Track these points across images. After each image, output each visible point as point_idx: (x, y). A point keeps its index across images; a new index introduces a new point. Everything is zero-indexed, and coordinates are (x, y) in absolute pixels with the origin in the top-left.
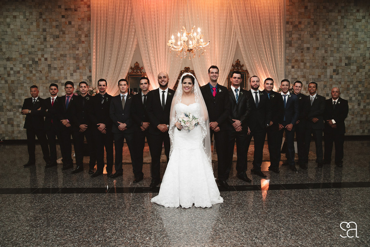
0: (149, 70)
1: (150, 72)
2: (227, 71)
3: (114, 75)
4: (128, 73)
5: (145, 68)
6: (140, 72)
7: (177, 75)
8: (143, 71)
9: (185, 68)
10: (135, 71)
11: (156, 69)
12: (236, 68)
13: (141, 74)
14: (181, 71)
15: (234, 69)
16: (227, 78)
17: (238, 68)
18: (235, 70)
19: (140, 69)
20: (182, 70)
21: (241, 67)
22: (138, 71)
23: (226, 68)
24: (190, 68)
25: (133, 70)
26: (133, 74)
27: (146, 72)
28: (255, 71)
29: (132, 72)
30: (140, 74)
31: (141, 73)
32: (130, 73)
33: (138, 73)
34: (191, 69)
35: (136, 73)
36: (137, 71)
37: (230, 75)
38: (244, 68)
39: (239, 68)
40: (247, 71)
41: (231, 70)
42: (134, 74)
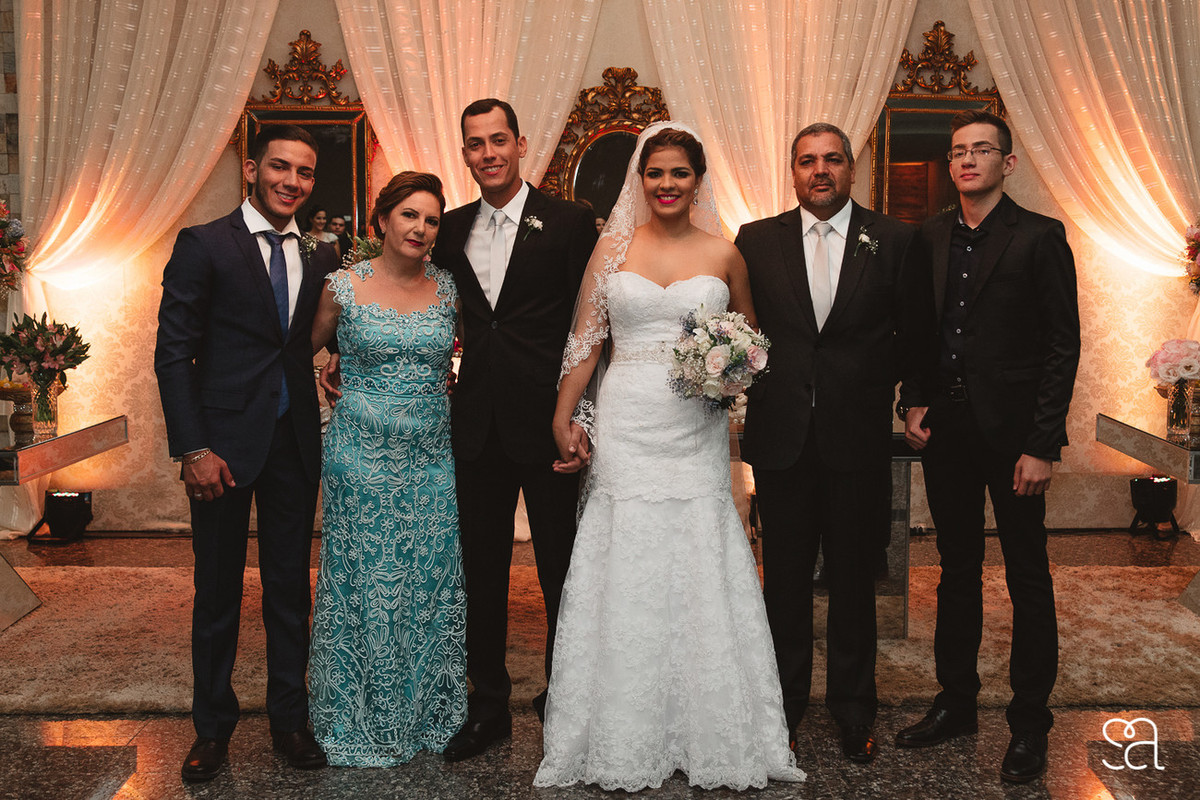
0: (382, 82)
1: (387, 97)
2: (871, 93)
3: (162, 113)
4: (251, 101)
5: (356, 73)
6: (328, 94)
7: (555, 115)
8: (344, 87)
9: (609, 73)
10: (296, 89)
11: (427, 81)
12: (927, 76)
13: (334, 109)
14: (584, 94)
15: (915, 83)
16: (869, 142)
17: (938, 81)
18: (917, 91)
19: (328, 75)
20: (587, 87)
21: (956, 73)
22: (316, 89)
23: (864, 74)
24: (635, 75)
25: (285, 83)
26: (278, 106)
27: (363, 95)
28: (1046, 94)
29: (273, 94)
30: (324, 105)
31: (333, 101)
32: (266, 101)
33: (316, 99)
34: (643, 81)
35: (300, 100)
36: (306, 91)
37: (888, 122)
38: (977, 79)
39: (947, 78)
40: (994, 93)
41: (894, 90)
42: (287, 106)
